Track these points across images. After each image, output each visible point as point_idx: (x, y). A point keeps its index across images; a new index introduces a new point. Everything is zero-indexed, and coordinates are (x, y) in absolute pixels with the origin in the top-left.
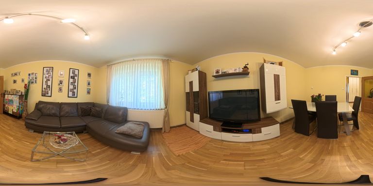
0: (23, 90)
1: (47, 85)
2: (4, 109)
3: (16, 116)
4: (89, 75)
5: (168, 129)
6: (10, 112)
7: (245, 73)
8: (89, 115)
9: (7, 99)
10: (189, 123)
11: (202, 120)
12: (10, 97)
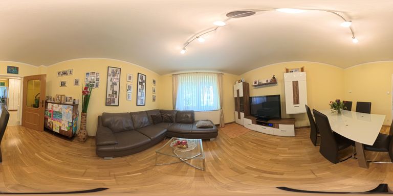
0: (79, 98)
1: (113, 91)
2: (45, 124)
3: (67, 137)
4: (154, 82)
5: (223, 125)
6: (56, 130)
7: (274, 82)
8: (161, 122)
9: (50, 111)
10: (238, 120)
11: (246, 116)
12: (56, 108)
